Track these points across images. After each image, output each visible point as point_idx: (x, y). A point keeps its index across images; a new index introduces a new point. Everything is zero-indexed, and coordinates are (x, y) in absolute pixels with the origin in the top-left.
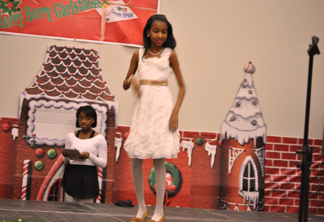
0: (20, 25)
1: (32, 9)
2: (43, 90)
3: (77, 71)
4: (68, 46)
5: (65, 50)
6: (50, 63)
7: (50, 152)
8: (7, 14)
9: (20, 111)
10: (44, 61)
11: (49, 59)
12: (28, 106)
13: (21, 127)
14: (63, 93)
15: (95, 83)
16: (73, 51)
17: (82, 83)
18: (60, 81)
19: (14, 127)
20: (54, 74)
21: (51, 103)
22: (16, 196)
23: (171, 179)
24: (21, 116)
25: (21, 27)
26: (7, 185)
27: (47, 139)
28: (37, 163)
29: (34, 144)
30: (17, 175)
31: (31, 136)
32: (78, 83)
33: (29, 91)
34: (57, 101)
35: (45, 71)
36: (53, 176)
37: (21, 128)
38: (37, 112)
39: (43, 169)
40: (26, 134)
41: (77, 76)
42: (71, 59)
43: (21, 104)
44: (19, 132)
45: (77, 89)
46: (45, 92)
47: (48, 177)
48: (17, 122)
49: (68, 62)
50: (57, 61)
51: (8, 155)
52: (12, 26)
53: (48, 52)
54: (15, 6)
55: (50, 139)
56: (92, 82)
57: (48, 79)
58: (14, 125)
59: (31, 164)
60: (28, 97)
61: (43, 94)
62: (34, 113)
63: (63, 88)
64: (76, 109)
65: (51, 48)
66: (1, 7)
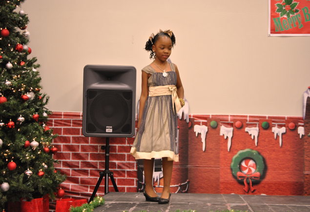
0: (299, 26)
8: (285, 16)
9: (305, 109)
13: (307, 125)
19: (300, 126)
22: (306, 193)
24: (306, 114)
25: (300, 28)
26: (297, 182)
30: (306, 172)
37: (307, 127)
43: (305, 103)
44: (305, 130)
48: (302, 121)
51: (296, 153)
52: (291, 28)
54: (293, 8)
58: (300, 124)
66: (279, 10)
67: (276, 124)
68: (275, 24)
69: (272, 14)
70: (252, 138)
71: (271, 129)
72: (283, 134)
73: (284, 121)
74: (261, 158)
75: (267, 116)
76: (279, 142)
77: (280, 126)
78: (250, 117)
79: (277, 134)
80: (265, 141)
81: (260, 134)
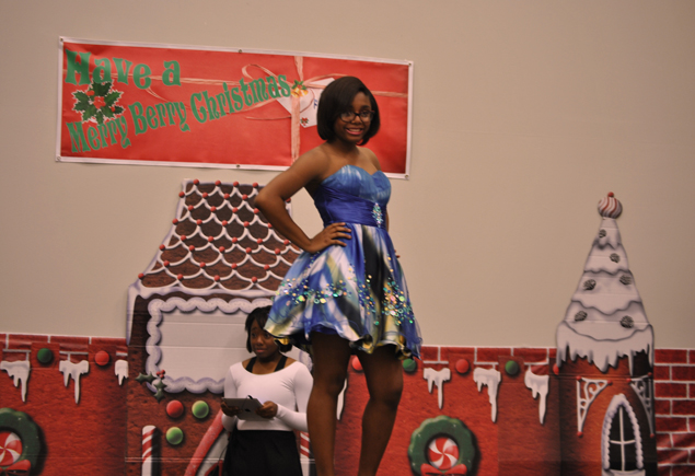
0: (122, 142)
1: (145, 107)
2: (176, 276)
3: (246, 232)
4: (224, 181)
5: (217, 189)
6: (187, 219)
7: (197, 406)
8: (93, 120)
9: (131, 322)
10: (176, 215)
11: (184, 211)
12: (147, 312)
13: (134, 356)
14: (218, 280)
15: (283, 256)
16: (235, 190)
17: (256, 257)
18: (210, 255)
19: (120, 358)
20: (198, 241)
21: (193, 302)
23: (456, 452)
24: (133, 334)
25: (124, 146)
27: (189, 379)
28: (172, 432)
29: (163, 391)
30: (131, 459)
31: (155, 375)
32: (248, 256)
33: (146, 280)
34: (206, 298)
35: (179, 237)
36: (205, 457)
37: (133, 360)
38: (165, 323)
39: (184, 444)
40: (144, 372)
41: (246, 242)
42: (231, 207)
43: (132, 308)
44: (130, 367)
45: (248, 270)
46: (181, 279)
47: (194, 460)
48: (125, 348)
49: (224, 214)
50: (201, 213)
51: (109, 417)
52: (105, 145)
53: (182, 196)
54: (111, 103)
55: (196, 379)
56: (279, 254)
57: (187, 252)
58: (119, 353)
59: (158, 434)
60: (146, 292)
61: (177, 285)
62: (158, 325)
63: (219, 270)
64: (246, 313)
65: (189, 186)
66: (80, 107)
67: (69, 353)
68: (72, 134)
69: (67, 114)
70: (16, 384)
71: (57, 365)
72: (82, 376)
73: (86, 346)
74: (34, 429)
75: (49, 335)
76: (73, 394)
77: (77, 359)
78: (12, 337)
79: (70, 375)
80: (43, 392)
81: (33, 376)
